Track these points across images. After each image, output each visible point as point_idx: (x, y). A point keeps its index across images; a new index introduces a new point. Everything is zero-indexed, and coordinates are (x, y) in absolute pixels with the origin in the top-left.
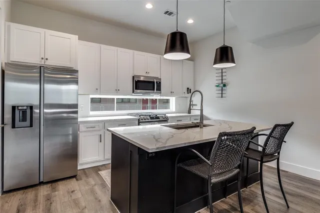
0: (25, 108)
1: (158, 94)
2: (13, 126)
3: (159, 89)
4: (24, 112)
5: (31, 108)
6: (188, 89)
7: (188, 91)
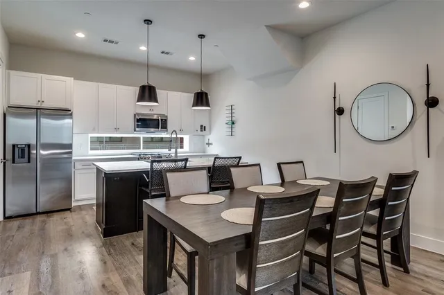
0: (24, 146)
1: (164, 132)
2: (14, 162)
3: (165, 126)
4: (23, 150)
5: (29, 146)
6: (202, 126)
7: (201, 128)
